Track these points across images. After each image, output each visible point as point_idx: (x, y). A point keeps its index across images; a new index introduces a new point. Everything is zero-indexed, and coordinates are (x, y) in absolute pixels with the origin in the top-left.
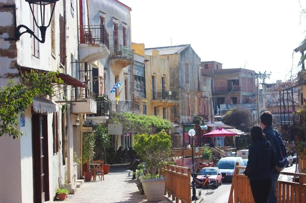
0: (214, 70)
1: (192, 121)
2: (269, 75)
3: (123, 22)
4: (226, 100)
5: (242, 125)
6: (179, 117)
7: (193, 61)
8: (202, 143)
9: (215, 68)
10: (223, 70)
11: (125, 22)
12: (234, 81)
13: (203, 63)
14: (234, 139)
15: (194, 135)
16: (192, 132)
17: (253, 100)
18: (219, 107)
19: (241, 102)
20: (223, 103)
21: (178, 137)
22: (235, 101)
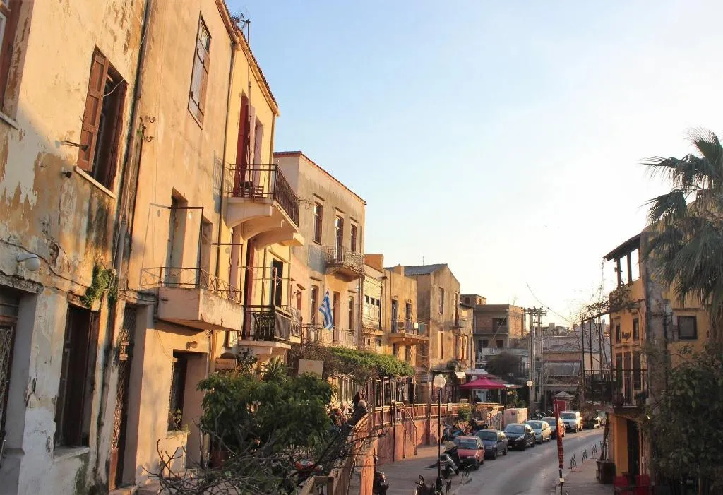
0: (477, 306)
1: (446, 366)
2: (546, 311)
3: (351, 218)
4: (490, 343)
5: (511, 375)
6: (427, 359)
7: (451, 286)
8: (457, 398)
9: (478, 303)
10: (488, 306)
11: (355, 218)
12: (500, 320)
13: (464, 296)
14: (499, 393)
15: (442, 386)
16: (441, 381)
17: (523, 345)
18: (481, 351)
19: (508, 346)
20: (486, 347)
21: (426, 388)
22: (500, 344)
